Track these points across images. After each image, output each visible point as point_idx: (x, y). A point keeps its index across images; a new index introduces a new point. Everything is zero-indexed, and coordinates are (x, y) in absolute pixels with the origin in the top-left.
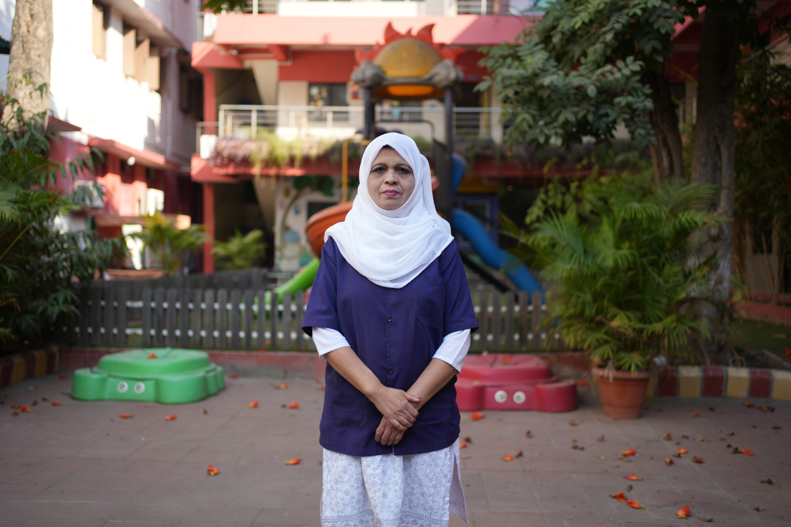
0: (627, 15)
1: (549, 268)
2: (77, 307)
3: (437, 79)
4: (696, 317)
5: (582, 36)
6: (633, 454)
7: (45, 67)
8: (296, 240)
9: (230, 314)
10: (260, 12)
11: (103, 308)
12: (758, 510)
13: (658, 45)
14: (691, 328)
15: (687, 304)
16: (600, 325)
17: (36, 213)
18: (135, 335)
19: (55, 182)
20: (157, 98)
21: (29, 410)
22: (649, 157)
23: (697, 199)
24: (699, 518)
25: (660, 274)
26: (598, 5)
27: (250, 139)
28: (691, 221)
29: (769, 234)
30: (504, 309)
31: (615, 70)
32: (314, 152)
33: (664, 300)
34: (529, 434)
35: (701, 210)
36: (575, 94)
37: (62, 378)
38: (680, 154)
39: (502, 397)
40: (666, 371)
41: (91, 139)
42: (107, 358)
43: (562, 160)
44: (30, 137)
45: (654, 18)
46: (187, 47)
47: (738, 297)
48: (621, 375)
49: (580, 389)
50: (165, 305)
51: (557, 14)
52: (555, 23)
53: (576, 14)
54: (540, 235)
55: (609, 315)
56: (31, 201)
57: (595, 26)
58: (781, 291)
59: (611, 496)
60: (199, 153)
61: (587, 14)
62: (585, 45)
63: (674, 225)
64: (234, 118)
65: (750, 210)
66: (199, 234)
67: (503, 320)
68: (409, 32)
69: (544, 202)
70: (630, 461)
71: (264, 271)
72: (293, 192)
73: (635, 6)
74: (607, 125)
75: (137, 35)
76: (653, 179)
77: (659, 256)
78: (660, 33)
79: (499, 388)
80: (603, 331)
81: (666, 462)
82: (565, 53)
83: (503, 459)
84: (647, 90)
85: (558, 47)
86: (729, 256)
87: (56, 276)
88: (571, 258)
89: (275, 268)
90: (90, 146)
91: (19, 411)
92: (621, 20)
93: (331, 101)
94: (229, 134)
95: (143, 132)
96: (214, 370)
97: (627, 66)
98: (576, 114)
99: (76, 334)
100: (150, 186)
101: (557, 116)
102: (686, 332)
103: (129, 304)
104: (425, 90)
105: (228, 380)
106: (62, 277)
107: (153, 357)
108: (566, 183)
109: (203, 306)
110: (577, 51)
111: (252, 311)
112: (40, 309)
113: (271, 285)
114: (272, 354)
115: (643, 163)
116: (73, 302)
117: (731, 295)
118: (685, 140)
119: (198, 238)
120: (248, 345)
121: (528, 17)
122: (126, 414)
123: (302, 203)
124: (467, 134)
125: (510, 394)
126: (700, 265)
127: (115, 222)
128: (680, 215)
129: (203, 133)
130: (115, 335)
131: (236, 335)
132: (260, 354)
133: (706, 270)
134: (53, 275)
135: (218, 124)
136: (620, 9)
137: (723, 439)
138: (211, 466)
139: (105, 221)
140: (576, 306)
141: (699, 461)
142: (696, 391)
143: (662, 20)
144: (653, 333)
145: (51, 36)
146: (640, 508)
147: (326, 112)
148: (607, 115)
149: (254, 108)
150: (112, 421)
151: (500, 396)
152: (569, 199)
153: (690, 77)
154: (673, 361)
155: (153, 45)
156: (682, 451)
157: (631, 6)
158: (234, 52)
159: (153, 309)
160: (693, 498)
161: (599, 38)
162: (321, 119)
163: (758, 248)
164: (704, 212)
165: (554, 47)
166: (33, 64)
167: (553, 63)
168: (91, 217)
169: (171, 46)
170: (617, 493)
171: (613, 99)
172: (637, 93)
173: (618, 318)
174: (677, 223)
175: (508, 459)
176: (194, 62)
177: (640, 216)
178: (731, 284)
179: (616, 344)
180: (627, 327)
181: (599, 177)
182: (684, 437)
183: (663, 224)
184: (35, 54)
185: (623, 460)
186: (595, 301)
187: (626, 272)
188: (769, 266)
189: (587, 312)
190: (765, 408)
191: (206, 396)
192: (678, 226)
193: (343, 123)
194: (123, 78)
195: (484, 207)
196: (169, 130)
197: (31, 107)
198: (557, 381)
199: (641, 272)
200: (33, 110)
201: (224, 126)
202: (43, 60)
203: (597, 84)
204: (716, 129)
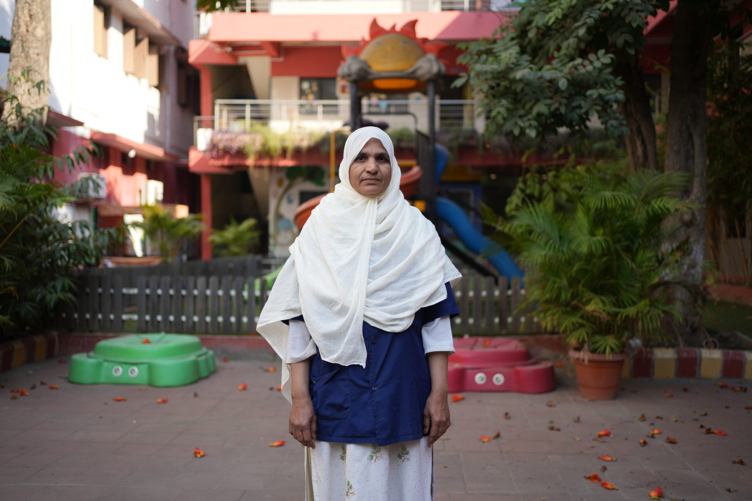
0: (599, 9)
1: (525, 254)
2: (75, 294)
3: (420, 72)
4: (670, 301)
5: (557, 31)
6: (608, 434)
7: (44, 65)
8: (289, 228)
9: (221, 300)
10: (253, 11)
11: (100, 294)
12: (729, 491)
13: (629, 38)
14: (664, 312)
15: (661, 288)
16: (575, 309)
17: (31, 204)
18: (131, 320)
19: (53, 175)
20: (156, 93)
21: (27, 394)
22: (624, 145)
23: (670, 186)
24: (671, 499)
25: (633, 260)
26: (571, 1)
27: (244, 132)
28: (663, 208)
29: (742, 218)
30: (484, 293)
31: (586, 63)
32: (305, 144)
33: (638, 285)
34: (507, 415)
35: (674, 197)
36: (549, 87)
37: (60, 362)
38: (654, 142)
39: (482, 379)
40: (641, 352)
41: (94, 133)
42: (104, 343)
43: (541, 149)
44: (28, 132)
45: (626, 11)
46: (184, 45)
47: (711, 280)
48: (596, 357)
49: (558, 370)
50: (160, 292)
51: (532, 9)
52: (531, 18)
53: (551, 10)
54: (516, 223)
55: (584, 300)
56: (28, 193)
57: (569, 20)
59: (585, 477)
60: (196, 145)
61: (560, 10)
62: (559, 40)
63: (647, 212)
64: (229, 112)
65: (723, 196)
66: (196, 223)
67: (483, 304)
68: (394, 27)
69: (523, 191)
70: (604, 442)
71: (259, 257)
72: (286, 182)
73: (607, 1)
74: (581, 117)
75: (136, 34)
76: (628, 167)
77: (633, 242)
78: (632, 27)
79: (479, 370)
80: (579, 315)
81: (640, 443)
82: (541, 47)
83: (480, 440)
84: (619, 82)
85: (534, 41)
86: (702, 241)
87: (55, 264)
88: (546, 244)
89: (270, 254)
90: (91, 139)
91: (18, 395)
92: (592, 15)
93: (321, 95)
94: (224, 127)
95: (143, 126)
96: (205, 354)
97: (598, 59)
98: (549, 106)
99: (75, 319)
100: (150, 177)
101: (531, 108)
102: (659, 315)
103: (125, 291)
104: (409, 83)
105: (219, 363)
106: (60, 266)
107: (147, 342)
109: (196, 292)
110: (552, 45)
111: (243, 297)
112: (39, 296)
113: (265, 271)
115: (620, 152)
116: (71, 290)
117: (704, 278)
118: (659, 129)
119: (194, 227)
120: (239, 329)
121: (505, 12)
122: (120, 398)
123: (295, 192)
124: (451, 125)
125: (490, 376)
126: (673, 250)
127: (117, 212)
128: (653, 202)
129: (200, 127)
130: (111, 321)
131: (227, 319)
132: (250, 338)
133: (678, 255)
134: (51, 263)
135: (214, 118)
136: (592, 4)
137: (696, 420)
138: (197, 449)
139: (107, 211)
140: (551, 291)
141: (672, 442)
142: (671, 372)
143: (633, 14)
144: (627, 316)
145: (50, 36)
146: (614, 489)
147: (317, 106)
148: (580, 107)
149: (248, 102)
150: (106, 404)
151: (480, 378)
152: (546, 188)
153: (665, 69)
154: (648, 343)
155: (152, 44)
156: (656, 432)
157: (603, 1)
158: (229, 49)
159: (147, 296)
160: (666, 479)
161: (572, 32)
162: (311, 112)
163: (732, 233)
164: (677, 199)
165: (530, 42)
166: (32, 62)
167: (526, 57)
168: (94, 207)
169: (169, 44)
170: (591, 474)
171: (586, 91)
172: (609, 85)
173: (593, 302)
174: (650, 210)
175: (486, 440)
176: (192, 59)
177: (610, 205)
178: (704, 268)
179: (591, 327)
180: (601, 311)
181: (574, 167)
182: (658, 418)
183: (637, 211)
184: (34, 53)
185: (597, 440)
186: (571, 285)
187: (600, 258)
188: (743, 250)
189: (563, 297)
190: (738, 389)
191: (198, 379)
192: (651, 213)
193: (332, 116)
194: (124, 74)
195: (468, 195)
196: (168, 124)
197: (30, 103)
198: (536, 363)
199: (615, 257)
200: (31, 106)
201: (220, 120)
202: (42, 58)
203: (569, 77)
204: (689, 118)
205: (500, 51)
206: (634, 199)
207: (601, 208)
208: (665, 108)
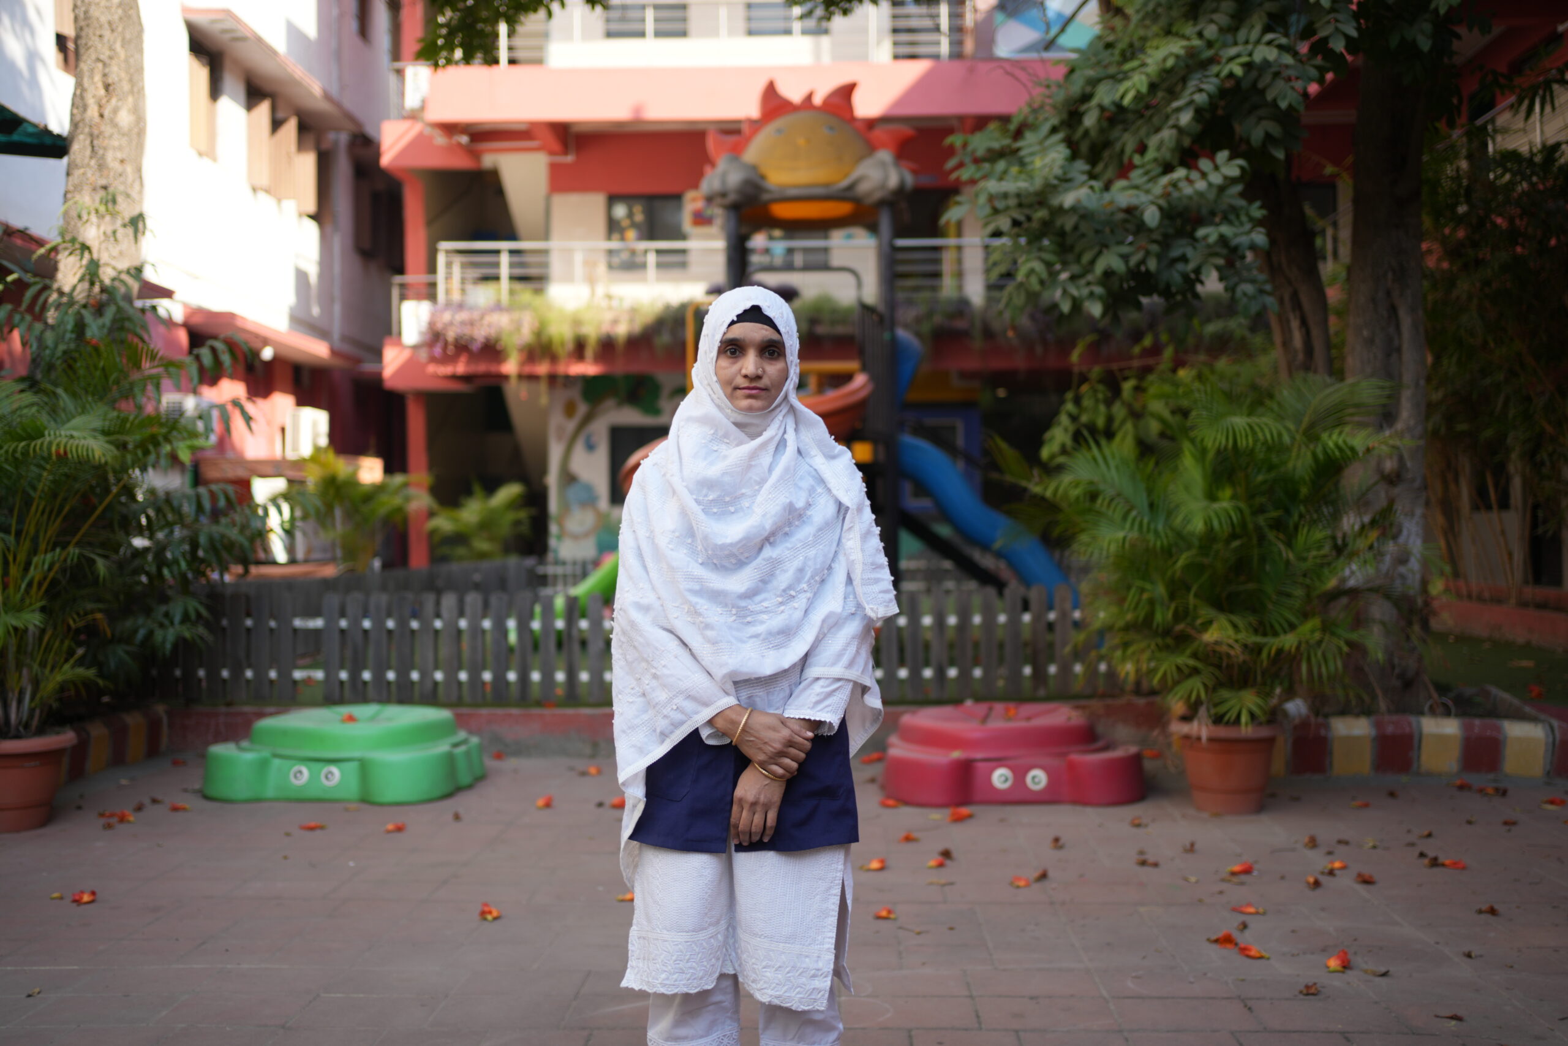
0: (1217, 75)
1: (1084, 538)
2: (208, 625)
3: (863, 188)
4: (1359, 621)
6: (1247, 871)
7: (134, 181)
8: (590, 501)
9: (489, 638)
10: (512, 62)
11: (248, 630)
12: (1469, 955)
13: (1275, 129)
14: (1350, 644)
15: (1344, 600)
16: (1182, 640)
18: (308, 681)
20: (312, 229)
21: (131, 819)
22: (1267, 327)
23: (1357, 406)
24: (1366, 972)
25: (1289, 544)
26: (1165, 60)
27: (498, 307)
28: (1344, 447)
29: (1500, 471)
30: (1002, 618)
31: (1194, 175)
32: (622, 330)
33: (1299, 592)
34: (1057, 842)
35: (1362, 425)
36: (1125, 221)
37: (176, 763)
38: (1325, 322)
39: (1006, 780)
40: (1306, 725)
41: (193, 312)
42: (266, 724)
43: (1104, 336)
45: (1267, 79)
46: (370, 130)
47: (1437, 589)
48: (1222, 732)
49: (1148, 765)
50: (367, 624)
51: (1091, 73)
52: (1088, 89)
53: (1126, 76)
54: (1067, 479)
55: (1199, 622)
57: (1160, 94)
58: (1526, 582)
59: (1208, 940)
60: (400, 334)
61: (1144, 78)
62: (1143, 132)
63: (1314, 455)
64: (464, 266)
65: (1462, 427)
66: (407, 492)
67: (1001, 646)
68: (809, 97)
69: (1074, 418)
70: (1242, 884)
71: (530, 562)
72: (582, 409)
73: (1231, 59)
74: (1185, 277)
75: (274, 109)
76: (1276, 370)
77: (1287, 511)
78: (1278, 108)
79: (1000, 762)
80: (1188, 652)
81: (1308, 883)
82: (1107, 144)
83: (1011, 884)
84: (1257, 211)
85: (1093, 133)
86: (1419, 511)
88: (1125, 517)
89: (551, 555)
90: (186, 325)
91: (114, 820)
92: (1204, 86)
93: (652, 230)
94: (456, 296)
95: (287, 297)
96: (464, 742)
97: (1216, 168)
98: (1125, 258)
99: (200, 680)
100: (301, 402)
101: (1093, 262)
102: (1340, 649)
103: (298, 623)
104: (839, 209)
105: (491, 763)
107: (351, 719)
108: (1113, 384)
109: (438, 624)
110: (1129, 142)
111: (531, 632)
112: (141, 634)
114: (570, 711)
115: (1258, 340)
116: (200, 620)
117: (1424, 583)
118: (1334, 295)
119: (407, 500)
120: (524, 696)
122: (312, 824)
123: (600, 428)
124: (917, 289)
125: (1020, 774)
126: (1363, 527)
127: (241, 473)
128: (1325, 436)
129: (403, 297)
130: (271, 682)
131: (499, 677)
132: (546, 712)
133: (1373, 535)
135: (435, 279)
136: (1205, 65)
137: (1412, 845)
138: (486, 905)
139: (220, 471)
140: (1136, 608)
141: (1367, 881)
142: (1363, 762)
143: (1280, 85)
144: (1280, 651)
145: (142, 123)
146: (1261, 957)
147: (646, 252)
148: (1184, 259)
149: (504, 245)
150: (288, 835)
151: (1001, 778)
152: (1119, 412)
153: (1344, 174)
154: (1320, 708)
155: (303, 128)
156: (1337, 865)
157: (1224, 60)
158: (464, 139)
159: (343, 632)
160: (1355, 940)
161: (1167, 117)
162: (632, 266)
163: (1481, 501)
164: (1370, 430)
165: (1086, 133)
166: (111, 177)
167: (1081, 166)
168: (191, 465)
169: (338, 129)
170: (1220, 934)
171: (1194, 230)
172: (1238, 216)
173: (1215, 626)
174: (1319, 450)
175: (1022, 883)
176: (386, 160)
177: (1244, 442)
178: (1425, 563)
179: (1212, 673)
180: (1231, 642)
181: (1174, 370)
182: (1340, 842)
183: (1294, 454)
184: (115, 159)
185: (1229, 881)
186: (1172, 596)
187: (1228, 541)
188: (1503, 532)
189: (1158, 617)
190: (1490, 791)
191: (455, 791)
192: (1321, 456)
193: (676, 273)
194: (249, 192)
195: (953, 429)
196: (337, 292)
197: (109, 257)
198: (1106, 748)
199: (1255, 541)
200: (113, 263)
201: (447, 283)
202: (129, 169)
203: (1162, 202)
204: (1390, 275)
205: (1032, 154)
206: (1288, 430)
207: (1226, 448)
208: (1345, 251)
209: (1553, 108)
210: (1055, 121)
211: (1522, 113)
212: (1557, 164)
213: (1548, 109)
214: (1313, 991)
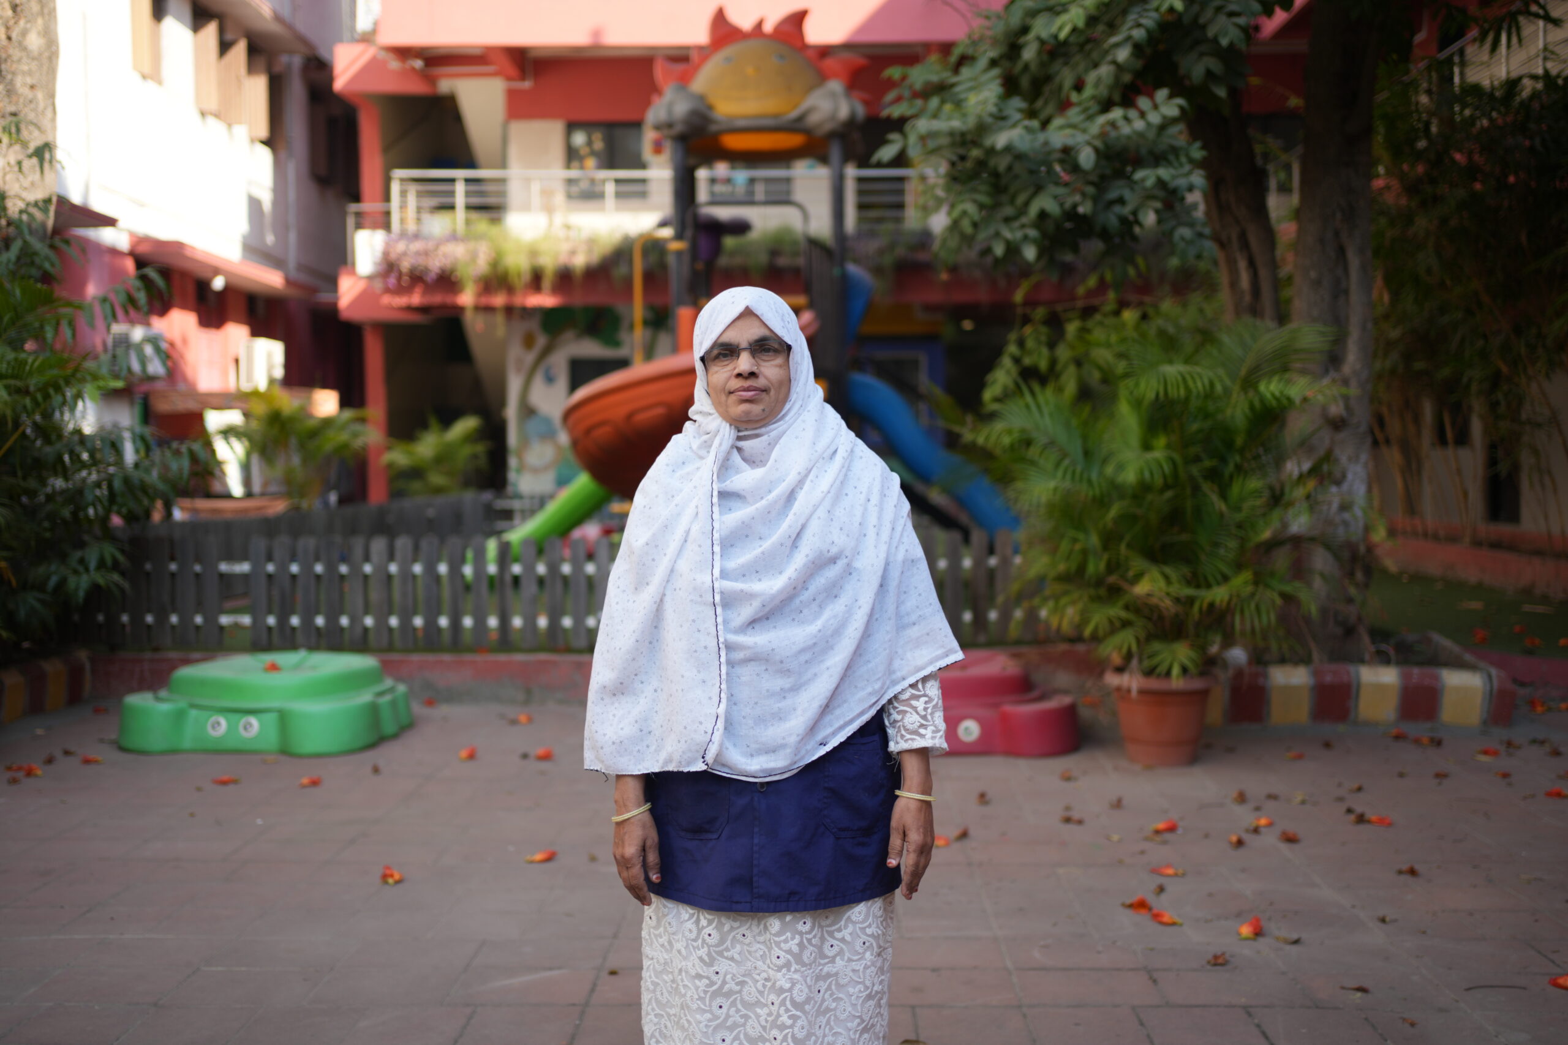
0: (1157, 10)
1: (1019, 485)
2: (123, 574)
3: (814, 119)
4: (1301, 574)
5: (1082, 46)
6: (1172, 829)
7: (45, 109)
8: (548, 435)
9: (420, 583)
11: (173, 575)
12: (1383, 920)
13: (1214, 64)
14: (1285, 596)
15: (1283, 548)
16: (1115, 592)
17: (39, 397)
18: (237, 626)
19: (74, 335)
20: (265, 155)
21: (39, 772)
23: (1300, 351)
24: (1277, 939)
25: (1224, 496)
27: (453, 237)
28: (1281, 397)
30: (943, 564)
31: (1132, 114)
32: (579, 261)
33: (1233, 544)
34: (983, 798)
35: (1303, 372)
36: (1062, 160)
37: (97, 711)
40: (1244, 674)
41: (139, 240)
42: (187, 672)
44: (21, 249)
45: (1209, 13)
46: (323, 53)
47: (1379, 535)
48: (1154, 684)
49: (1085, 713)
50: (294, 568)
51: (1030, 4)
52: (1027, 21)
53: (1063, 9)
54: (999, 426)
55: (1131, 574)
56: (30, 373)
57: (1101, 28)
58: (1483, 518)
59: (1123, 904)
60: (353, 264)
61: (1081, 11)
62: (1081, 67)
63: (1252, 407)
64: (420, 194)
65: (1419, 365)
66: (358, 427)
68: (759, 25)
69: (1017, 360)
70: (1165, 842)
71: (487, 496)
72: (541, 341)
74: (1123, 219)
75: (221, 31)
76: (1220, 313)
77: (1223, 460)
78: (1219, 44)
80: (1121, 603)
81: (1231, 843)
82: (1048, 78)
84: (1197, 152)
85: (1033, 67)
86: (1366, 456)
87: (81, 515)
88: (1058, 465)
89: (510, 489)
90: (132, 253)
91: (20, 775)
92: (1144, 21)
93: (611, 159)
94: (411, 227)
95: (240, 225)
96: (391, 690)
97: (1156, 107)
98: (1061, 199)
99: (124, 626)
100: (256, 333)
101: (1027, 204)
102: (1273, 602)
103: (224, 567)
104: (792, 140)
105: (417, 708)
106: (92, 518)
107: (274, 668)
108: (1055, 323)
109: (368, 568)
110: (1066, 77)
111: (463, 576)
112: (53, 580)
113: (501, 524)
114: (502, 657)
116: (116, 566)
117: (1367, 529)
118: (1286, 229)
119: (355, 435)
120: (456, 642)
122: (225, 777)
123: (559, 361)
124: (880, 220)
125: (956, 727)
126: (1301, 477)
127: (191, 405)
128: (1262, 387)
129: (359, 226)
130: (198, 628)
131: (431, 622)
132: (479, 658)
133: (1311, 484)
134: (75, 514)
135: (389, 207)
137: (1341, 799)
138: (388, 868)
139: (169, 404)
140: (1068, 558)
141: (1290, 839)
142: (1301, 712)
143: (1222, 19)
144: (1211, 604)
145: (54, 48)
146: (1174, 924)
147: (604, 181)
148: (1121, 201)
149: (461, 174)
150: (199, 789)
152: (1062, 355)
154: (1260, 658)
155: (253, 51)
156: (1263, 821)
158: (418, 64)
159: (270, 577)
160: (1271, 904)
161: (1107, 52)
162: (591, 195)
163: (1441, 439)
164: (1312, 377)
165: (1026, 67)
166: (20, 103)
167: (1017, 103)
168: (142, 396)
169: (291, 52)
170: (1134, 899)
171: (1133, 172)
172: (1177, 157)
173: (1146, 577)
174: (1256, 400)
176: (339, 82)
177: (1176, 391)
178: (1368, 510)
179: (1144, 626)
180: (1162, 594)
181: (1117, 313)
182: (1270, 797)
183: (1229, 403)
184: (24, 84)
185: (1152, 840)
186: (1105, 546)
187: (1161, 492)
188: (1459, 472)
189: (1091, 568)
190: (1426, 741)
191: (378, 740)
192: (1257, 404)
193: (635, 202)
194: (197, 116)
195: (915, 363)
196: (292, 219)
197: (20, 188)
198: (1041, 698)
199: (1188, 491)
200: (24, 195)
201: (401, 212)
202: (40, 95)
203: (1098, 143)
204: (1339, 216)
205: (967, 90)
206: (1221, 379)
207: (1158, 398)
209: (1520, 40)
210: (993, 54)
211: (1488, 45)
212: (1518, 99)
213: (1514, 40)
214: (1220, 961)
